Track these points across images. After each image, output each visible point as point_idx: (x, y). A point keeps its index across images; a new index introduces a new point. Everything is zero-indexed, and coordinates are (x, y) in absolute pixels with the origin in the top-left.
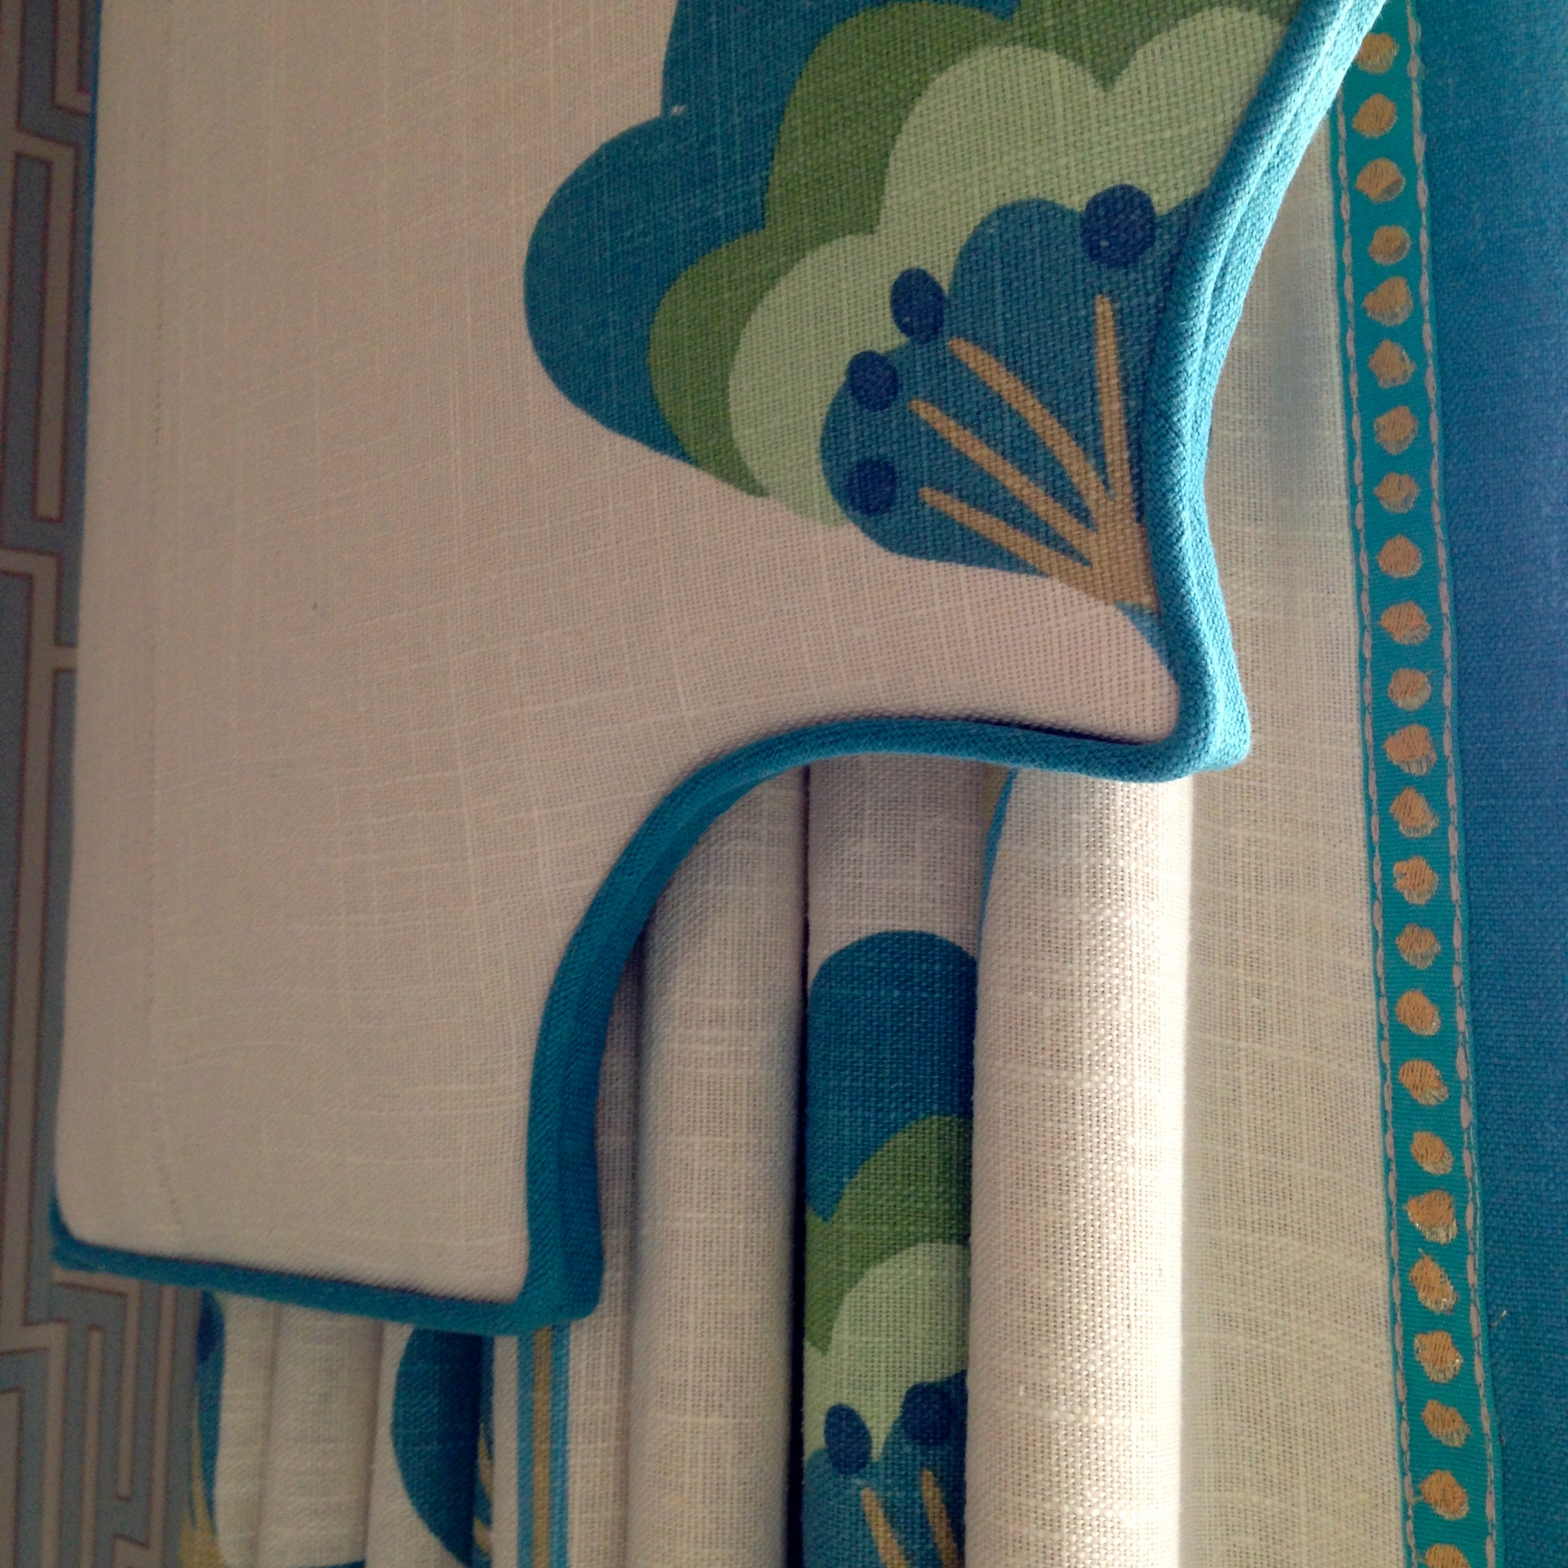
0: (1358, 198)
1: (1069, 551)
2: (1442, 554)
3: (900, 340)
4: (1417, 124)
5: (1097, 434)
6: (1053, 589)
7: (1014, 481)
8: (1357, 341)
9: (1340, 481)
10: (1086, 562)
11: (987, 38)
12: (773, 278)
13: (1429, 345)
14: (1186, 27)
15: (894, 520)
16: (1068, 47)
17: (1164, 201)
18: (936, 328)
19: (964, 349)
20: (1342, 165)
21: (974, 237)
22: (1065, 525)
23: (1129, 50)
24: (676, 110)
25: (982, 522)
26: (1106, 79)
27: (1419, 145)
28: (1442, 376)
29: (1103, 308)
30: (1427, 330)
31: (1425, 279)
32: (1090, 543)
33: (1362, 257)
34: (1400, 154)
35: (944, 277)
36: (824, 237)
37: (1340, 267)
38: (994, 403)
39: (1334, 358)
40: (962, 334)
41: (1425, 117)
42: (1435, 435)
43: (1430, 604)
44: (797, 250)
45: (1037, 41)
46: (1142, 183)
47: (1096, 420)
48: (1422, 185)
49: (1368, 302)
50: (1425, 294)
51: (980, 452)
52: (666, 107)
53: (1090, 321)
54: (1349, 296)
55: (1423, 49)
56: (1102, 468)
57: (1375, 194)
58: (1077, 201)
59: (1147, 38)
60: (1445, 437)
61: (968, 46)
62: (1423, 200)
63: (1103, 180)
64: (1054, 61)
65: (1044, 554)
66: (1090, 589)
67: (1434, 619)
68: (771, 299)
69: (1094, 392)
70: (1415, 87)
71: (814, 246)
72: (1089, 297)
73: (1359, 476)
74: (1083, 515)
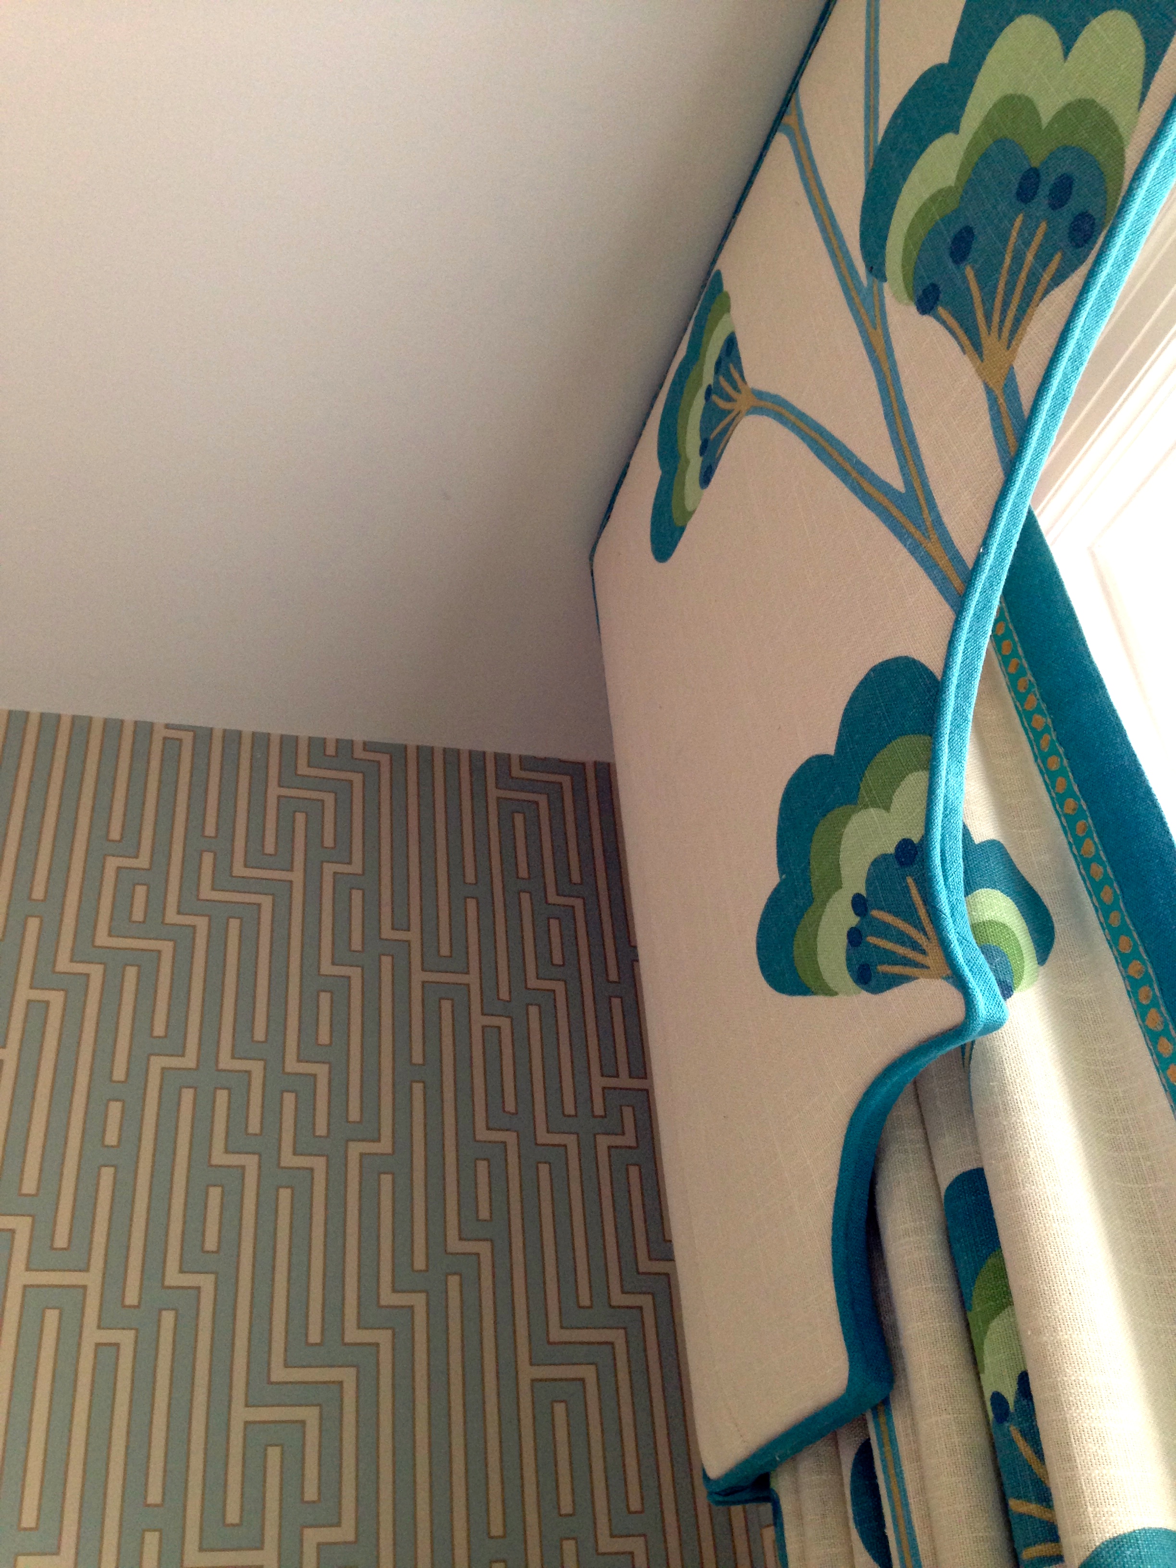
0: (1066, 815)
1: (923, 966)
2: (1136, 936)
3: (858, 919)
4: (1072, 781)
5: (920, 923)
6: (922, 981)
7: (901, 950)
8: (1084, 869)
9: (1097, 924)
10: (928, 968)
11: (854, 812)
12: (820, 916)
13: (1104, 859)
14: (903, 784)
15: (873, 983)
16: (874, 804)
17: (916, 839)
18: (866, 910)
19: (875, 913)
20: (1058, 806)
21: (868, 874)
22: (919, 958)
23: (891, 799)
24: (784, 876)
25: (897, 969)
26: (887, 808)
27: (1076, 788)
28: (1112, 867)
29: (910, 880)
30: (1102, 853)
31: (1095, 835)
32: (928, 961)
33: (1075, 836)
34: (1073, 795)
35: (864, 893)
36: (829, 896)
37: (1069, 843)
38: (887, 926)
39: (1079, 877)
40: (873, 908)
41: (1074, 778)
42: (1118, 892)
43: (1140, 958)
44: (824, 904)
45: (866, 807)
46: (907, 836)
47: (919, 918)
48: (1083, 802)
49: (1082, 852)
50: (1096, 840)
51: (889, 945)
52: (780, 877)
53: (907, 887)
54: (1076, 852)
55: (1066, 755)
56: (925, 934)
57: (1070, 812)
58: (891, 850)
59: (894, 792)
60: (1122, 890)
61: (849, 817)
62: (1085, 807)
63: (897, 839)
64: (872, 810)
65: (915, 971)
66: (931, 977)
67: (1144, 963)
68: (822, 924)
69: (916, 909)
70: (1068, 769)
71: (827, 901)
72: (904, 879)
73: (1102, 919)
74: (923, 952)
